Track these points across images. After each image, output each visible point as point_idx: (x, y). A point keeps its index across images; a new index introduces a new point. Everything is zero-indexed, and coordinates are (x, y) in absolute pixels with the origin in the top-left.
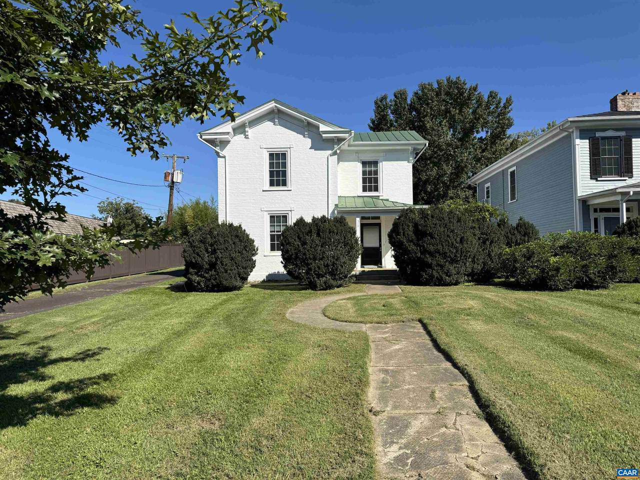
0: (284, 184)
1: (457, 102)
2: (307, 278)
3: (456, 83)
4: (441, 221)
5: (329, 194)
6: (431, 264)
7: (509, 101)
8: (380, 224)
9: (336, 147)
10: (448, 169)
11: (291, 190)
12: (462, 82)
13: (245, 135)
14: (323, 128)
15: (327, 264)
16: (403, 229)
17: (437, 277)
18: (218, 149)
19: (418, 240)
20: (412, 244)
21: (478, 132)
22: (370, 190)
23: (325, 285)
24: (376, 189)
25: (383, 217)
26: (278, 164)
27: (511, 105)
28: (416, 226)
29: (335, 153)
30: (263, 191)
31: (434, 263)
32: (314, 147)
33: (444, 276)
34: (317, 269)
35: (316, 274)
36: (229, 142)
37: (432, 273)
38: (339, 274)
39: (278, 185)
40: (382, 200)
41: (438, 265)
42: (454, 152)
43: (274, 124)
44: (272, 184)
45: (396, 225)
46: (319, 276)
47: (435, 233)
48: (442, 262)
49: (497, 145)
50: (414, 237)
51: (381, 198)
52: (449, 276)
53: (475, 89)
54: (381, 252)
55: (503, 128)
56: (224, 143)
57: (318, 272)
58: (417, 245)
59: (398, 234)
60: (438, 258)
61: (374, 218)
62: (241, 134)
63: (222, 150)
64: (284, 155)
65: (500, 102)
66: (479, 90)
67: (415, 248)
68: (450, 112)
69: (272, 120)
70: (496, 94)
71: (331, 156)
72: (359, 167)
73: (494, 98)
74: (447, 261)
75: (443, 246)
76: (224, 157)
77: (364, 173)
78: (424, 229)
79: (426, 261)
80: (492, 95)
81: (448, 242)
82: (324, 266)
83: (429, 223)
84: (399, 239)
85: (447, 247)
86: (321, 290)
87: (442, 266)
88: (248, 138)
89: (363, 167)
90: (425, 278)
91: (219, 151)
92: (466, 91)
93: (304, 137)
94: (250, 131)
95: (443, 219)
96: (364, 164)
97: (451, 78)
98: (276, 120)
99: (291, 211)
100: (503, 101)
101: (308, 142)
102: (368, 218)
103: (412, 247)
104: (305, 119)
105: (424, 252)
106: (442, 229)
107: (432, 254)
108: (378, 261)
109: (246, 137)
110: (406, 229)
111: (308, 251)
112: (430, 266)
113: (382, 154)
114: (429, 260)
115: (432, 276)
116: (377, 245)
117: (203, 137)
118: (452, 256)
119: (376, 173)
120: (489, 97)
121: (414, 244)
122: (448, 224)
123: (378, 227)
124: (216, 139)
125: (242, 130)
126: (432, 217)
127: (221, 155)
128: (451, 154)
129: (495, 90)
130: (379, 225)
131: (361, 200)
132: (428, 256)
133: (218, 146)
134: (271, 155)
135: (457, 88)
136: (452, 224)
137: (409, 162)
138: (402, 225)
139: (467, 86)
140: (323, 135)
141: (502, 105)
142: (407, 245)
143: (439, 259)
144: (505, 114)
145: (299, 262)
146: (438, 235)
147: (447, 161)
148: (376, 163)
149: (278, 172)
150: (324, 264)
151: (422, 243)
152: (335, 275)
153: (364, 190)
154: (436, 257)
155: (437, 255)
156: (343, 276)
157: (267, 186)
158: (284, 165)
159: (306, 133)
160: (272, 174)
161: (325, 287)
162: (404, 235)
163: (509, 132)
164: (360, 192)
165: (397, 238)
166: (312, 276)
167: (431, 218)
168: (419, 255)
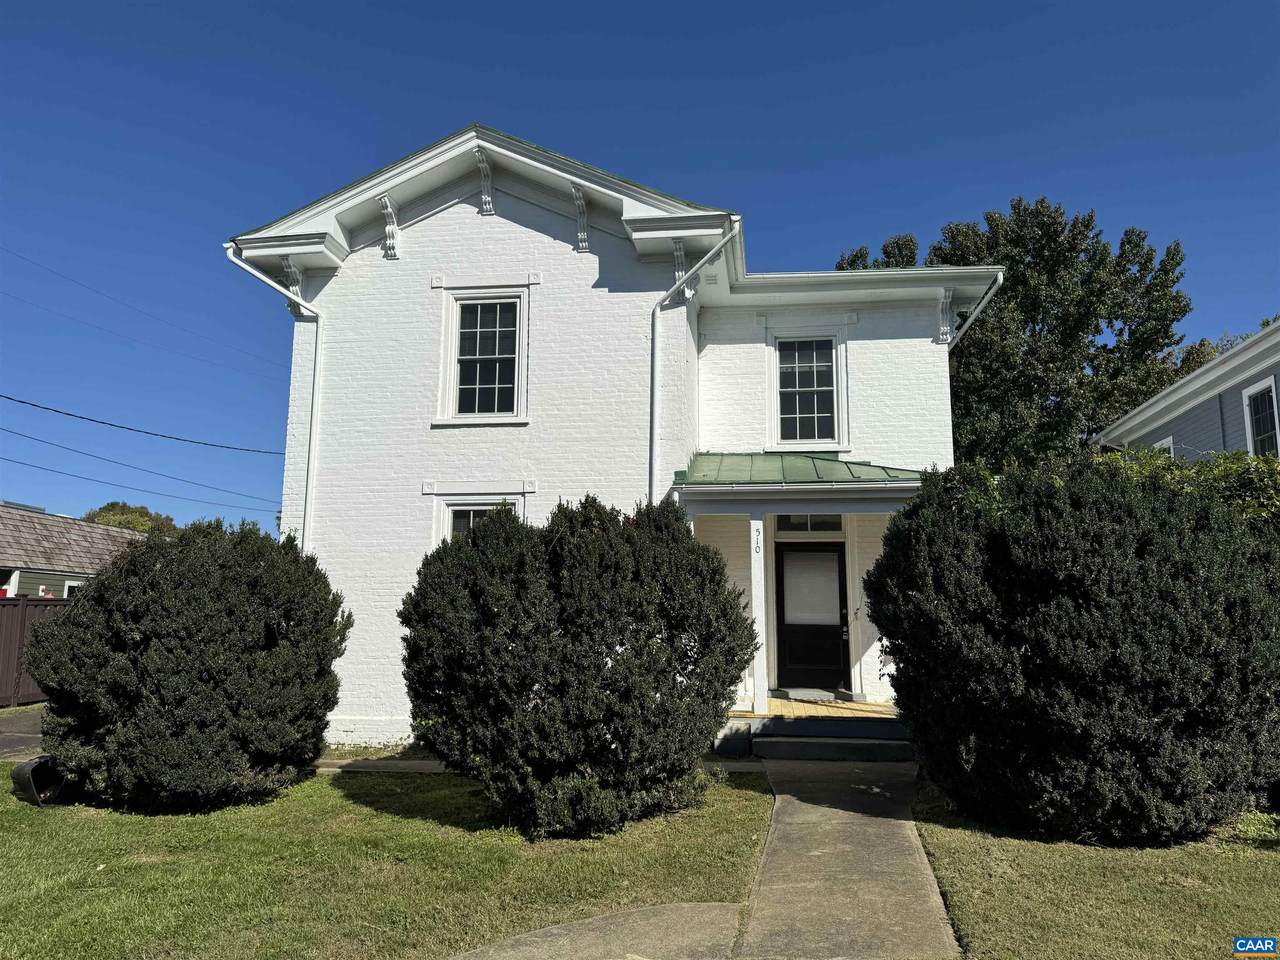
0: (507, 405)
1: (1042, 257)
2: (496, 778)
3: (1036, 214)
4: (1119, 521)
5: (656, 437)
6: (1087, 735)
7: (1174, 256)
8: (842, 545)
9: (681, 276)
10: (1030, 414)
11: (525, 425)
12: (1052, 209)
13: (385, 248)
14: (633, 209)
15: (580, 717)
16: (936, 561)
17: (1116, 804)
18: (294, 293)
19: (1011, 610)
20: (980, 630)
21: (1098, 331)
22: (807, 434)
23: (573, 818)
24: (827, 431)
25: (851, 520)
26: (488, 339)
27: (1179, 264)
28: (996, 544)
29: (678, 300)
30: (434, 427)
31: (1102, 731)
32: (610, 280)
33: (1152, 799)
34: (534, 739)
35: (530, 762)
36: (330, 271)
37: (1088, 785)
38: (639, 761)
39: (487, 408)
40: (846, 463)
41: (1120, 742)
42: (1044, 371)
43: (481, 212)
44: (466, 405)
45: (898, 542)
46: (545, 771)
47: (1096, 581)
48: (1143, 726)
49: (1148, 362)
50: (989, 599)
51: (842, 457)
52: (1178, 802)
53: (1088, 224)
54: (846, 643)
55: (1162, 319)
56: (317, 276)
57: (543, 754)
58: (1010, 637)
59: (911, 581)
60: (1122, 707)
61: (821, 524)
62: (373, 244)
63: (310, 295)
64: (509, 311)
65: (1150, 259)
66: (1099, 224)
67: (994, 651)
68: (1025, 283)
69: (474, 200)
70: (1142, 235)
71: (663, 308)
72: (768, 359)
73: (1137, 246)
74: (1166, 722)
75: (1144, 645)
76: (314, 319)
77: (786, 379)
78: (1038, 562)
79: (1060, 721)
80: (1132, 239)
81: (1172, 628)
82: (568, 723)
83: (1065, 528)
84: (917, 607)
85: (1166, 652)
86: (554, 835)
87: (1143, 752)
88: (394, 257)
89: (783, 360)
90: (1052, 803)
91: (299, 300)
92: (1064, 228)
93: (576, 248)
94: (401, 237)
95: (1130, 514)
96: (786, 349)
97: (1024, 203)
98: (486, 198)
99: (523, 494)
100: (1159, 257)
101: (589, 264)
102: (801, 526)
103: (981, 646)
104: (573, 183)
105: (1045, 670)
106: (1131, 564)
107: (1087, 689)
108: (835, 675)
109: (389, 254)
110: (948, 559)
111: (496, 652)
112: (1079, 745)
113: (845, 318)
114: (1076, 715)
115: (1088, 797)
116: (834, 619)
117: (246, 253)
118: (1195, 699)
119: (826, 377)
120: (1123, 244)
121: (989, 628)
122: (1158, 538)
123: (835, 556)
124: (285, 257)
125: (372, 233)
126: (1077, 504)
127: (303, 310)
128: (1036, 375)
129: (1139, 228)
130: (839, 549)
131: (776, 463)
132: (1066, 694)
133: (295, 283)
134: (468, 313)
135: (1041, 225)
136: (1174, 539)
137: (936, 341)
138: (931, 542)
139: (1068, 218)
140: (636, 235)
141: (1156, 264)
142: (957, 636)
143: (1128, 712)
144: (1164, 286)
145: (459, 702)
146: (1111, 593)
147: (1026, 394)
148: (825, 347)
149: (487, 366)
150: (566, 713)
151: (1033, 626)
152: (621, 767)
153: (787, 432)
154: (1110, 702)
155: (1117, 693)
156: (663, 769)
157: (448, 411)
158: (509, 341)
159: (581, 235)
160: (467, 371)
161: (571, 823)
162: (940, 588)
163: (1177, 329)
164: (773, 441)
165: (907, 599)
166: (516, 768)
167: (1069, 509)
168: (1019, 687)
